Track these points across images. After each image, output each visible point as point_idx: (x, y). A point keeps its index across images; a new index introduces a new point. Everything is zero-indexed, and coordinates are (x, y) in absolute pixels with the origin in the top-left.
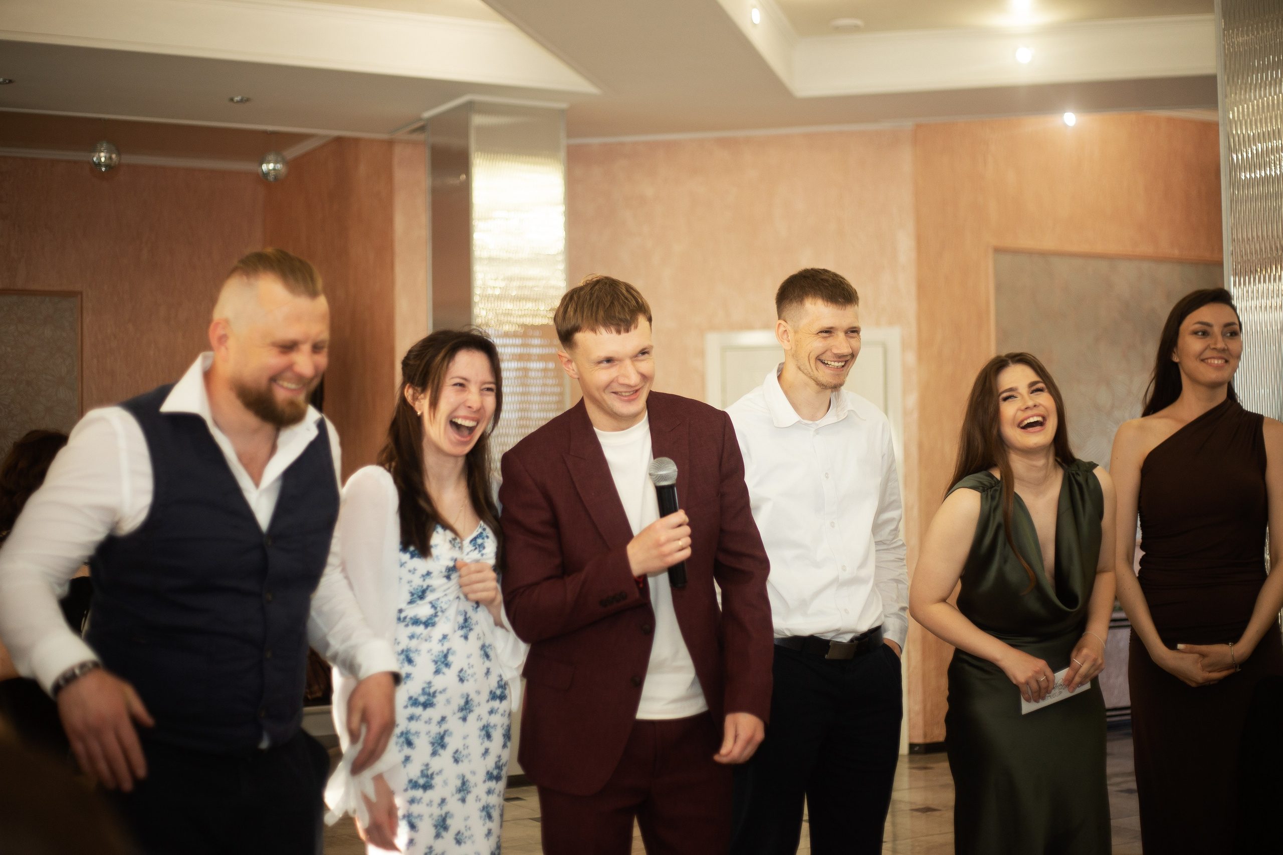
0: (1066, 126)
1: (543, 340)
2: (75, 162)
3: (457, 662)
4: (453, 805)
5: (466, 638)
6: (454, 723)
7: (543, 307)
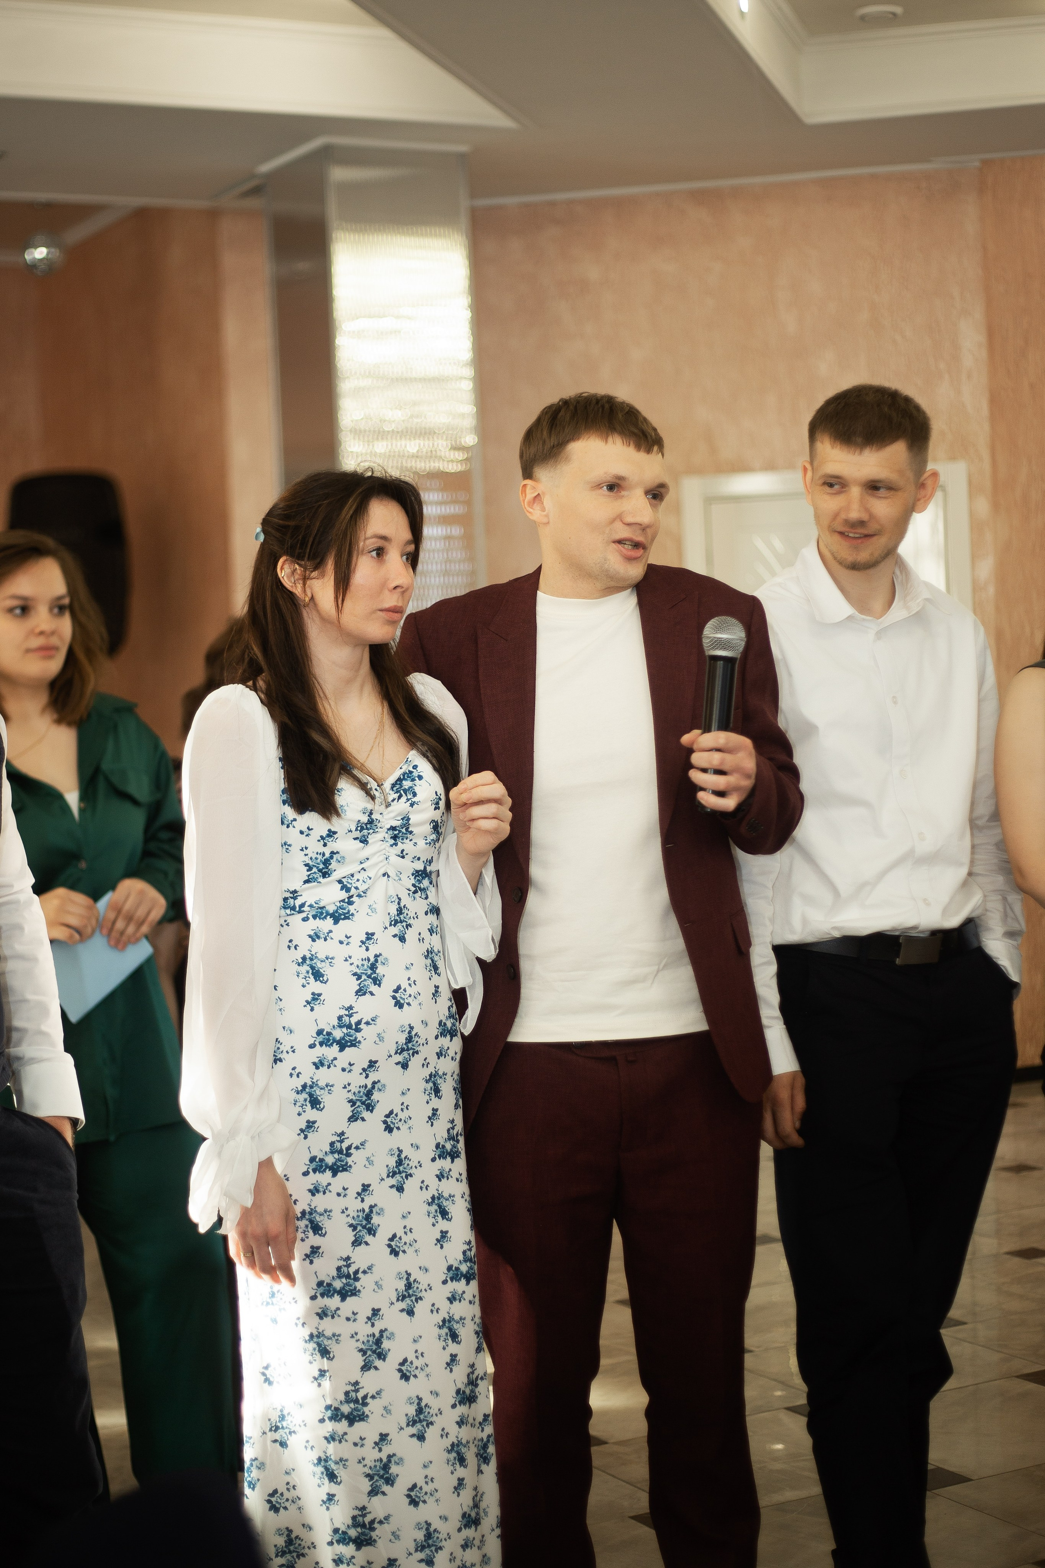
1: (444, 494)
3: (391, 974)
5: (402, 938)
6: (387, 1072)
7: (442, 445)
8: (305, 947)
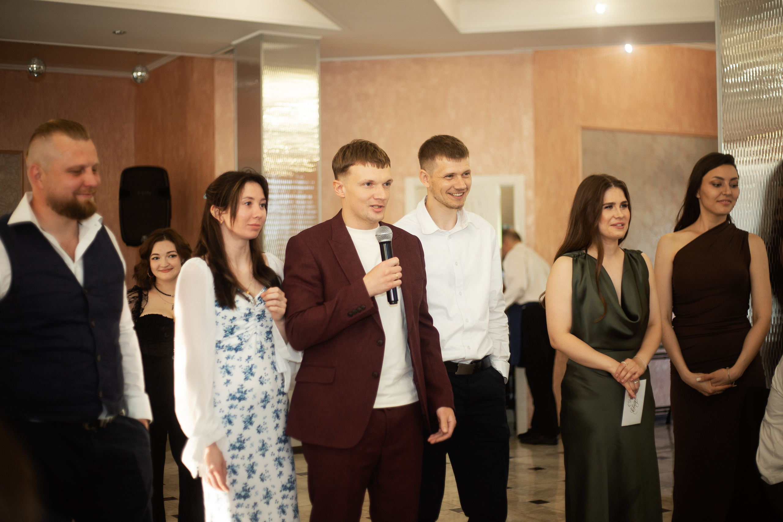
0: (626, 53)
1: (305, 181)
2: (19, 71)
3: (258, 372)
4: (257, 458)
5: (262, 357)
6: (258, 410)
7: (305, 161)
8: (224, 362)
